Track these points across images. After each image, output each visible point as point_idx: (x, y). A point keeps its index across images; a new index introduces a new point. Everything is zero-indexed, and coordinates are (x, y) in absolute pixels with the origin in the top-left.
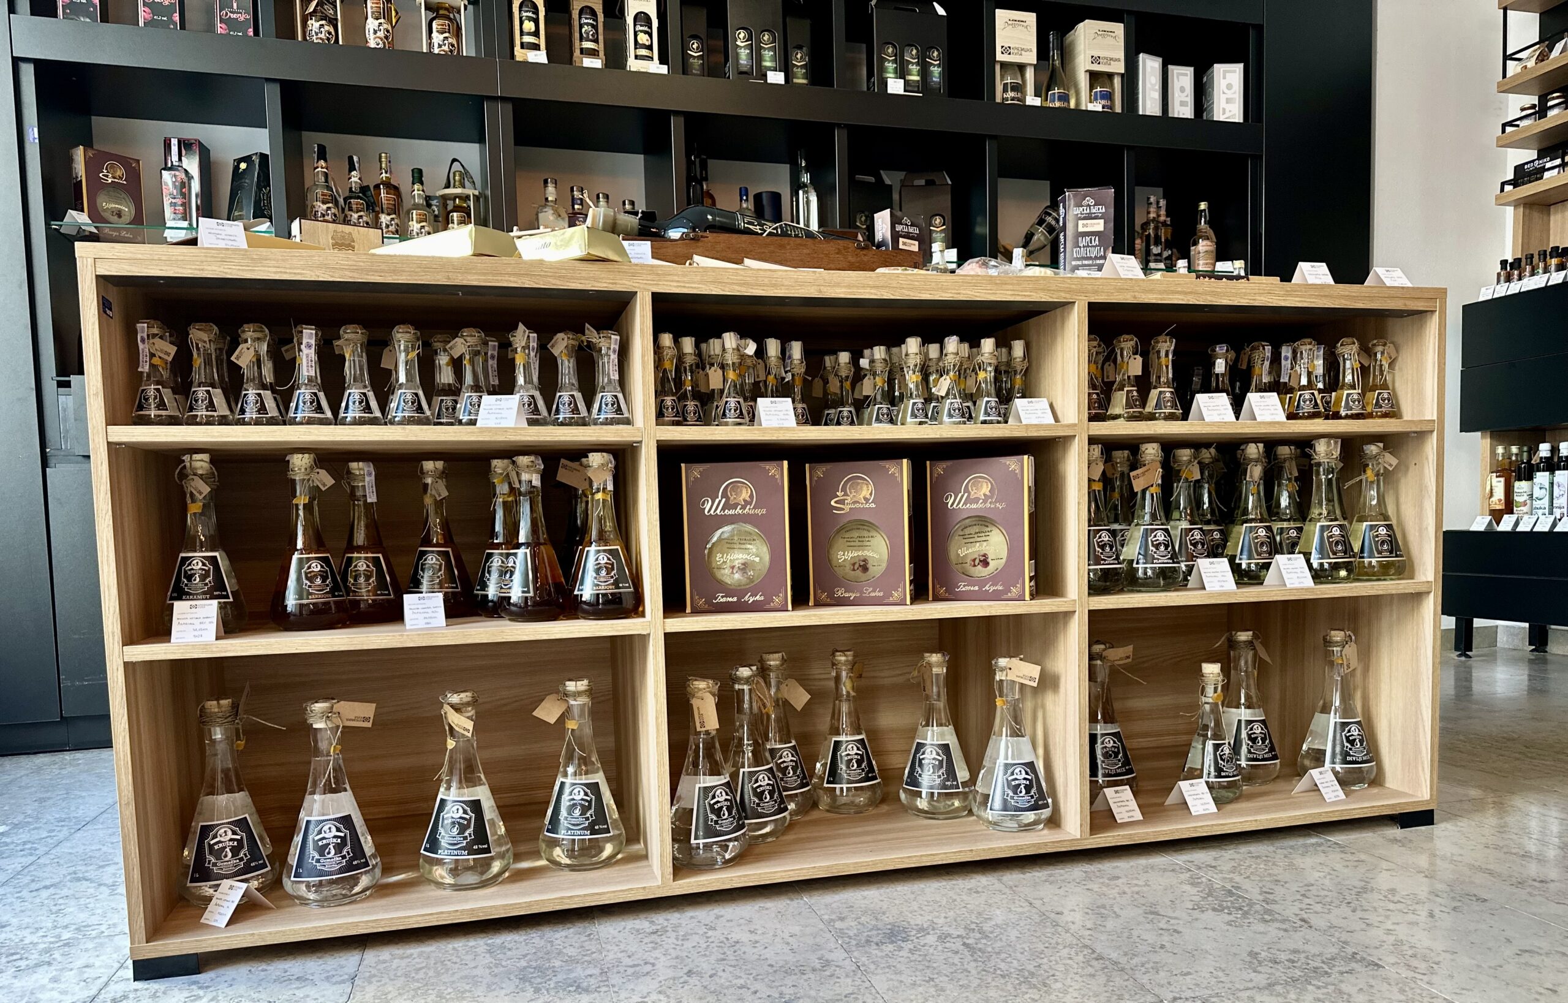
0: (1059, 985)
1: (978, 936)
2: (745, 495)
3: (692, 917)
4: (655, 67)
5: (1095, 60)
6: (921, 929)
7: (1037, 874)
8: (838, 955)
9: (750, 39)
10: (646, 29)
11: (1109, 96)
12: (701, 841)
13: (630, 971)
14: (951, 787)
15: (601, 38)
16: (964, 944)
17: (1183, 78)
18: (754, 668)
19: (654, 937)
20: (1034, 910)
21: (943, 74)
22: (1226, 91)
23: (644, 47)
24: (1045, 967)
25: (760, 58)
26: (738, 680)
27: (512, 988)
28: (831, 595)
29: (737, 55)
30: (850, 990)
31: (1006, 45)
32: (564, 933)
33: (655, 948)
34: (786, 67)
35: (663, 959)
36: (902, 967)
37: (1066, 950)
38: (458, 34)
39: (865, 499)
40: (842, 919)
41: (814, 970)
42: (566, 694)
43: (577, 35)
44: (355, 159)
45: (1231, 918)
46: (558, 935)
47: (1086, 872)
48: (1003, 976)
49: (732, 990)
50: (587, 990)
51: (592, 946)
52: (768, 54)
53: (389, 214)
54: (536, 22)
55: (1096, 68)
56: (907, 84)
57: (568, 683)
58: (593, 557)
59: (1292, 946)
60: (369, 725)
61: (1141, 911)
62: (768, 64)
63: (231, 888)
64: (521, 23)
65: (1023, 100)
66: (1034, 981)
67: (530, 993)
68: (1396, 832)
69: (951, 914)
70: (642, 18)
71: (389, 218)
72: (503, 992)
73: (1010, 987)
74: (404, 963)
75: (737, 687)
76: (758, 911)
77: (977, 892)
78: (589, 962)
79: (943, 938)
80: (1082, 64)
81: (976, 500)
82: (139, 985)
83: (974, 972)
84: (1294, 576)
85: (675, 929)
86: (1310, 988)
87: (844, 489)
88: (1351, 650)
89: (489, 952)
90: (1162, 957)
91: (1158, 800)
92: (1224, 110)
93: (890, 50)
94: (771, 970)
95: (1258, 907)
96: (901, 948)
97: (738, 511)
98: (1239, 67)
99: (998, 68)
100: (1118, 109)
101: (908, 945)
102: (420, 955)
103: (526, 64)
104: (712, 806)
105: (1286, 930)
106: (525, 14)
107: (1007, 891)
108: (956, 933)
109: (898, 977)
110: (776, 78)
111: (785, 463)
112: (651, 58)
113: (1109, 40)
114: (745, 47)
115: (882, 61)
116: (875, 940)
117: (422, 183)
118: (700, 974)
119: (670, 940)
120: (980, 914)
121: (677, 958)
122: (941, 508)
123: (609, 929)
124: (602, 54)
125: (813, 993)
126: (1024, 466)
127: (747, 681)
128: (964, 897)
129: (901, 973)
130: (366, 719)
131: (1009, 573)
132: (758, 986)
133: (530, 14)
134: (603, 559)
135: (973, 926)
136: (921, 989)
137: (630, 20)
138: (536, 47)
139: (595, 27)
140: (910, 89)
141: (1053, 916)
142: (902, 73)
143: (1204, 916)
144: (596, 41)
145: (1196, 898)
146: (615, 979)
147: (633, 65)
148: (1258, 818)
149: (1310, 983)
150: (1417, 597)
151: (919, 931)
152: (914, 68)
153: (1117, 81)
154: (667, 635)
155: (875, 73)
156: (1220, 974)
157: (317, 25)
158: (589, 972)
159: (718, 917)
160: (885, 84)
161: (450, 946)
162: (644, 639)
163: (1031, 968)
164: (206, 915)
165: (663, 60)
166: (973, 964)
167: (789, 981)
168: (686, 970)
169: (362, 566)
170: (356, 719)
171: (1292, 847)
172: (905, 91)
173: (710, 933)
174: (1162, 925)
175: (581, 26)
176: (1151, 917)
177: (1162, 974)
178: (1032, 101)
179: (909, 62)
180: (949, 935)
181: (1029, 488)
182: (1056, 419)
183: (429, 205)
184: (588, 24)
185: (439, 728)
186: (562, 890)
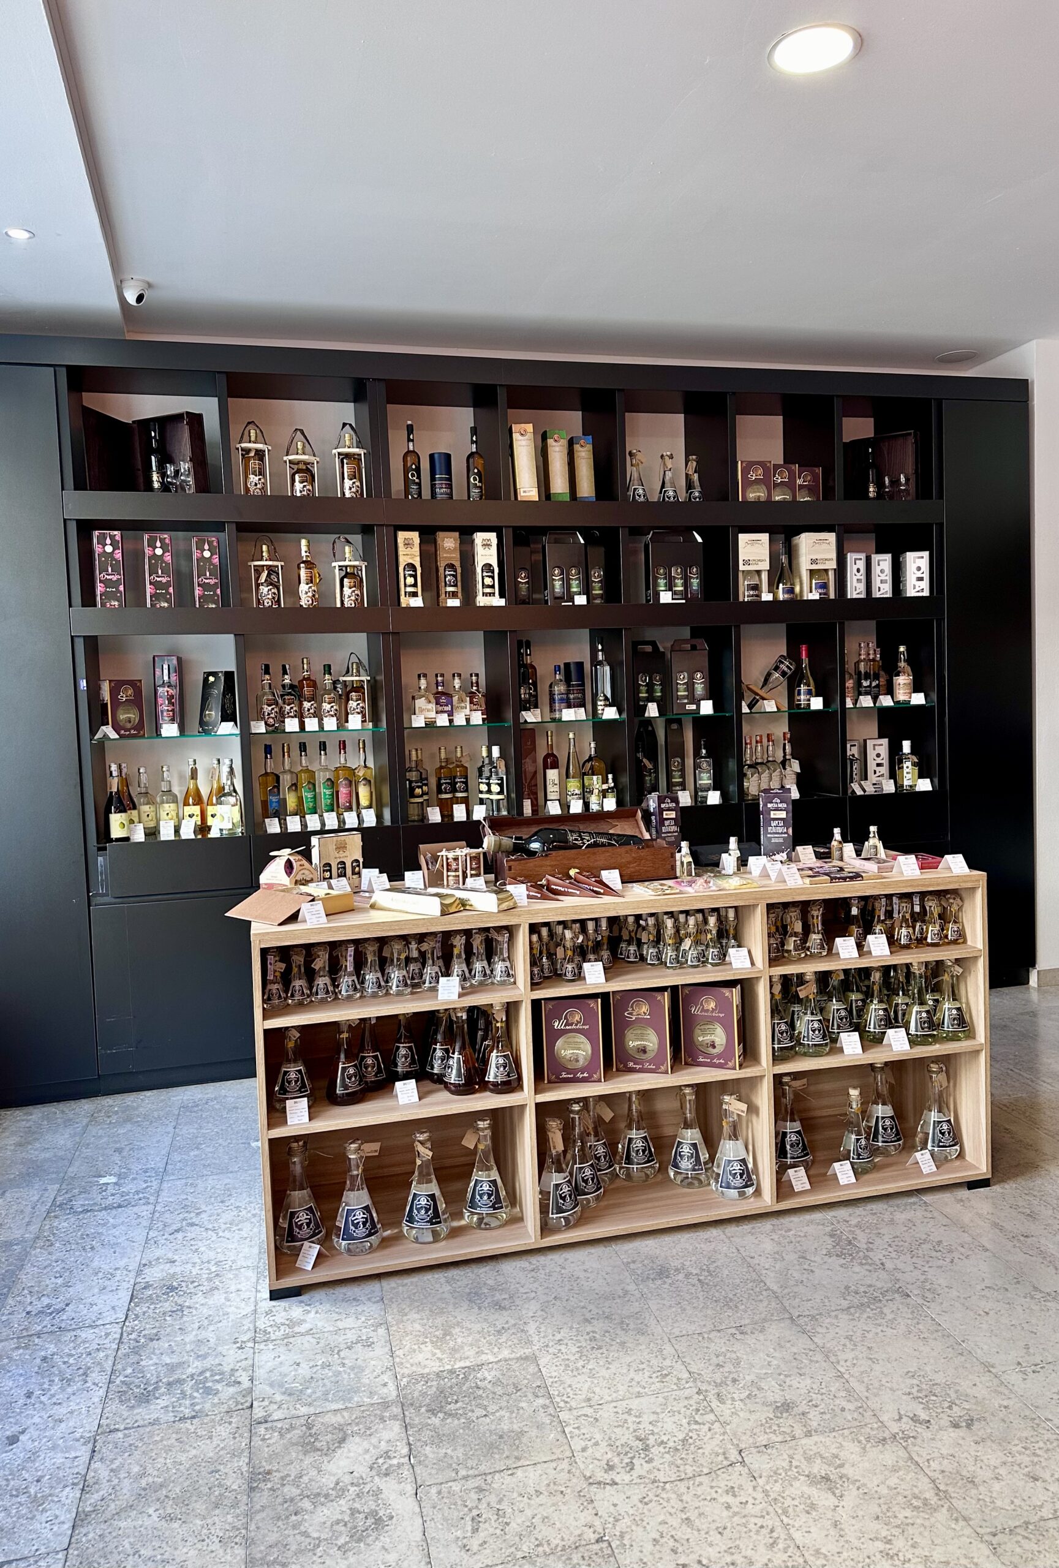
0: (743, 1307)
1: (707, 1274)
2: (577, 1018)
3: (551, 1260)
4: (498, 602)
5: (814, 561)
6: (676, 1270)
7: (745, 1227)
8: (632, 1287)
9: (562, 573)
10: (490, 574)
11: (824, 586)
12: (555, 1216)
13: (525, 1296)
14: (698, 1170)
15: (459, 584)
16: (699, 1280)
17: (883, 563)
18: (581, 1104)
19: (533, 1273)
20: (740, 1256)
21: (700, 584)
22: (916, 572)
23: (489, 586)
24: (738, 1295)
25: (569, 586)
26: (573, 1112)
27: (466, 1307)
28: (626, 1066)
29: (553, 586)
30: (638, 1310)
31: (746, 559)
32: (484, 1270)
33: (535, 1282)
34: (587, 590)
35: (540, 1288)
36: (665, 1295)
37: (751, 1284)
38: (361, 588)
39: (645, 1013)
40: (634, 1262)
41: (620, 1297)
42: (478, 1129)
43: (443, 584)
44: (287, 667)
45: (844, 1262)
46: (481, 1271)
47: (773, 1225)
48: (716, 1301)
49: (578, 1309)
50: (504, 1308)
51: (501, 1279)
52: (574, 583)
53: (309, 702)
54: (415, 577)
55: (814, 567)
56: (675, 593)
57: (479, 1123)
58: (495, 1059)
59: (869, 1282)
60: (377, 1154)
61: (796, 1256)
62: (574, 590)
63: (310, 1247)
64: (405, 578)
65: (759, 596)
66: (731, 1304)
67: (476, 1310)
68: (965, 1193)
69: (694, 1258)
70: (488, 567)
71: (309, 704)
72: (463, 1309)
73: (718, 1309)
74: (405, 1289)
75: (572, 1116)
76: (588, 1256)
77: (710, 1242)
78: (502, 1290)
79: (688, 1276)
80: (804, 565)
81: (708, 1011)
82: (274, 1303)
83: (701, 1298)
84: (898, 1043)
85: (544, 1266)
86: (868, 1310)
87: (632, 1007)
88: (942, 1077)
89: (447, 1282)
90: (801, 1289)
91: (822, 1171)
92: (914, 586)
93: (662, 571)
94: (597, 1296)
95: (861, 1254)
96: (665, 1283)
97: (574, 1027)
98: (926, 554)
99: (740, 575)
100: (832, 596)
101: (669, 1281)
102: (412, 1283)
103: (410, 609)
104: (560, 1195)
105: (870, 1271)
106: (407, 573)
107: (726, 1240)
108: (695, 1272)
109: (662, 1302)
110: (581, 600)
111: (599, 1000)
112: (494, 594)
113: (824, 546)
114: (559, 580)
115: (656, 579)
116: (652, 1277)
117: (330, 674)
118: (560, 1299)
119: (541, 1275)
120: (709, 1258)
121: (547, 1288)
122: (687, 1012)
123: (508, 1267)
124: (460, 595)
125: (619, 1312)
126: (735, 994)
127: (578, 1112)
128: (702, 1246)
129: (663, 1299)
130: (376, 1151)
131: (727, 1054)
132: (591, 1307)
133: (411, 572)
134: (501, 1061)
135: (705, 1267)
136: (674, 1309)
137: (479, 570)
138: (415, 594)
139: (455, 576)
140: (676, 597)
141: (749, 1259)
142: (670, 587)
143: (830, 1260)
144: (456, 586)
145: (830, 1247)
146: (518, 1302)
147: (482, 601)
148: (878, 1188)
149: (869, 1307)
150: (977, 1052)
151: (675, 1271)
152: (679, 582)
153: (831, 574)
154: (537, 1105)
155: (650, 584)
156: (826, 1301)
157: (266, 589)
158: (503, 1297)
159: (566, 1260)
160: (657, 595)
161: (425, 1278)
162: (522, 1108)
163: (731, 1296)
164: (298, 1262)
165: (502, 596)
166: (702, 1293)
167: (607, 1304)
168: (553, 1296)
169: (369, 1061)
170: (371, 1152)
171: (898, 1206)
172: (673, 599)
173: (563, 1271)
174: (806, 1267)
175: (445, 577)
176: (801, 1260)
177: (797, 1300)
178: (767, 597)
179: (675, 578)
180: (691, 1273)
181: (737, 1006)
182: (753, 964)
183: (335, 688)
184: (450, 575)
185: (413, 1153)
186: (481, 1244)
